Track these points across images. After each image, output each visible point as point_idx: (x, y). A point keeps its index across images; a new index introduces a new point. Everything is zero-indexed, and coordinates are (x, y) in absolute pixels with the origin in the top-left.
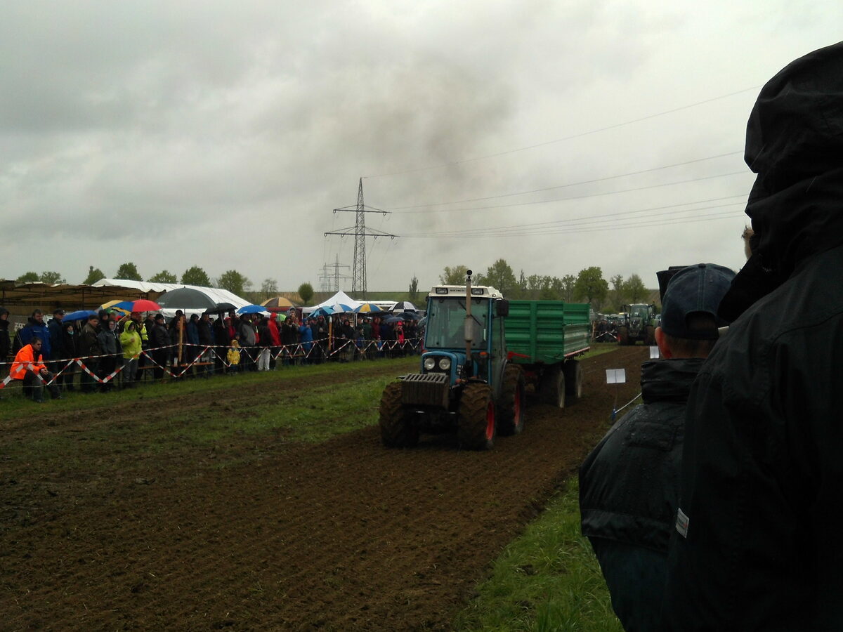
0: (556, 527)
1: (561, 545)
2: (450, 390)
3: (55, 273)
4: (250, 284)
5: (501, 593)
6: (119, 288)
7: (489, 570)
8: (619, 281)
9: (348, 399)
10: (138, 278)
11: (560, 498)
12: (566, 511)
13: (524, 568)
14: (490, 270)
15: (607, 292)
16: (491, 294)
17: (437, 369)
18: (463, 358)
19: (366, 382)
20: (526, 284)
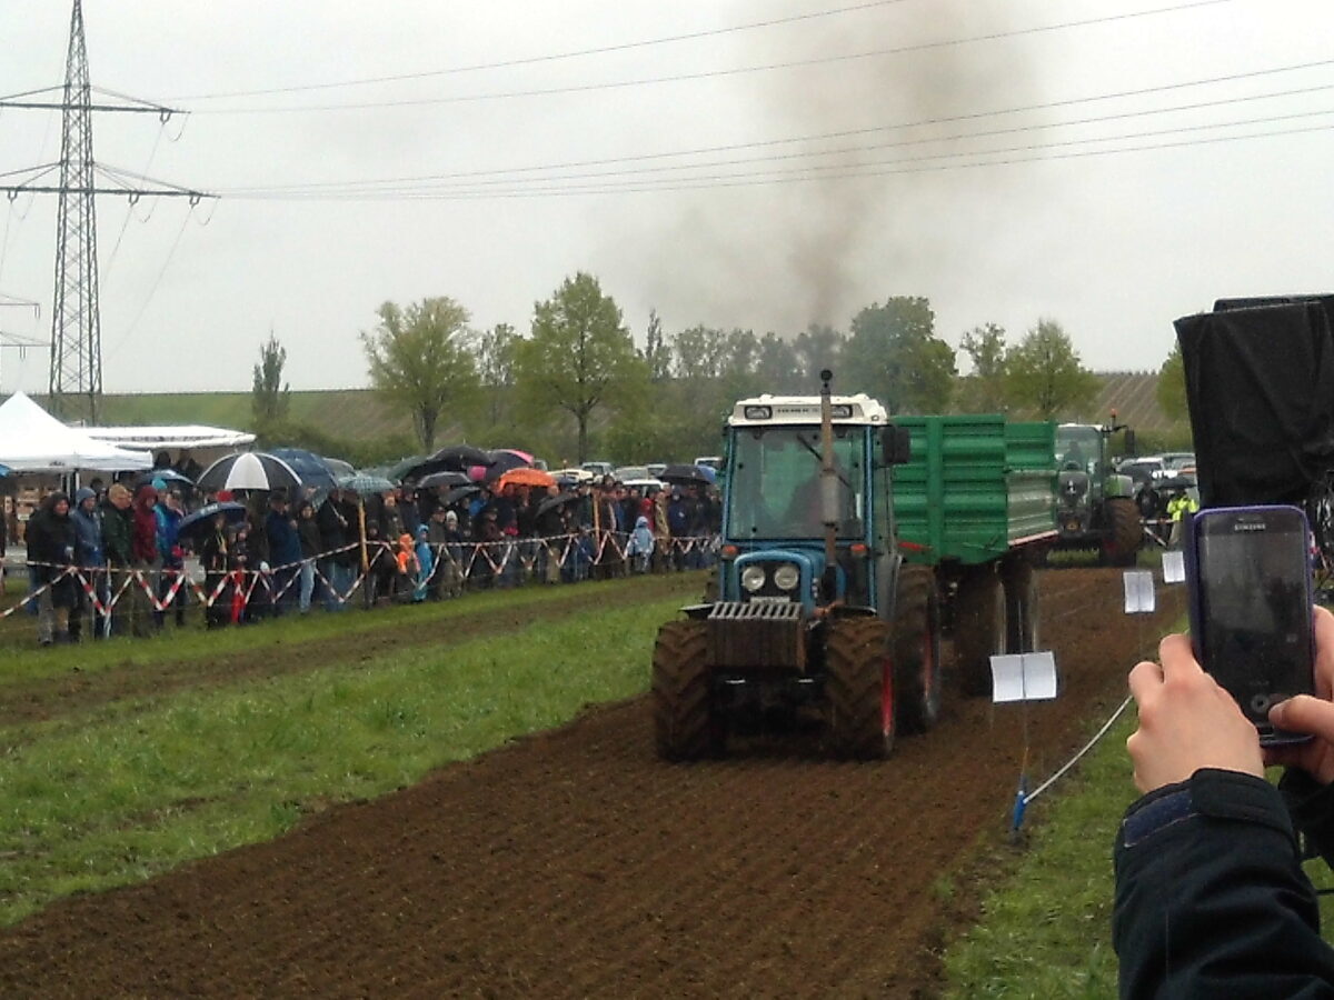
2: (805, 634)
8: (991, 344)
9: (72, 775)
14: (543, 311)
15: (950, 386)
16: (868, 414)
17: (770, 589)
18: (820, 562)
19: (128, 715)
20: (668, 360)
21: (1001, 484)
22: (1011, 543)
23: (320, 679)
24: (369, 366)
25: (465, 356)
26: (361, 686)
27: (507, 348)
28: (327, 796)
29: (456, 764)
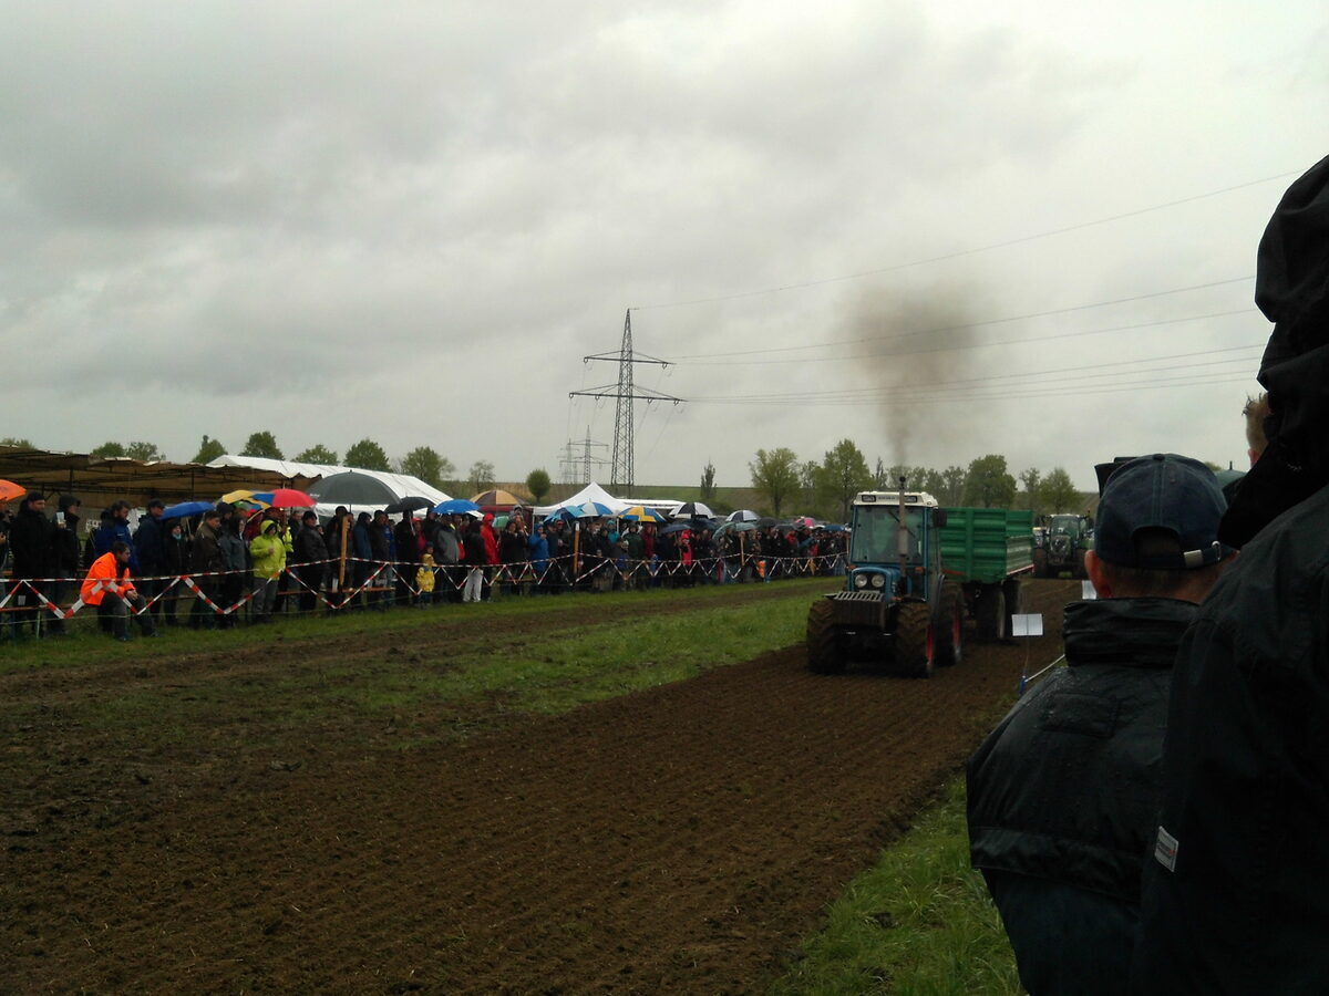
0: (929, 855)
1: (937, 884)
2: (887, 610)
3: (149, 445)
4: (451, 469)
5: (840, 954)
6: (248, 470)
7: (822, 919)
8: (1033, 478)
9: (603, 648)
10: (278, 456)
11: (936, 811)
12: (945, 831)
13: (877, 916)
14: (829, 456)
15: (1013, 495)
16: (925, 501)
17: (869, 586)
18: (898, 575)
19: (631, 624)
20: (885, 480)
21: (1004, 545)
22: (1008, 573)
23: (718, 613)
24: (751, 478)
25: (795, 475)
26: (735, 616)
27: (814, 472)
28: (713, 663)
29: (773, 652)
